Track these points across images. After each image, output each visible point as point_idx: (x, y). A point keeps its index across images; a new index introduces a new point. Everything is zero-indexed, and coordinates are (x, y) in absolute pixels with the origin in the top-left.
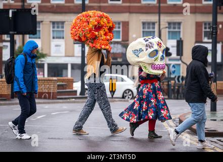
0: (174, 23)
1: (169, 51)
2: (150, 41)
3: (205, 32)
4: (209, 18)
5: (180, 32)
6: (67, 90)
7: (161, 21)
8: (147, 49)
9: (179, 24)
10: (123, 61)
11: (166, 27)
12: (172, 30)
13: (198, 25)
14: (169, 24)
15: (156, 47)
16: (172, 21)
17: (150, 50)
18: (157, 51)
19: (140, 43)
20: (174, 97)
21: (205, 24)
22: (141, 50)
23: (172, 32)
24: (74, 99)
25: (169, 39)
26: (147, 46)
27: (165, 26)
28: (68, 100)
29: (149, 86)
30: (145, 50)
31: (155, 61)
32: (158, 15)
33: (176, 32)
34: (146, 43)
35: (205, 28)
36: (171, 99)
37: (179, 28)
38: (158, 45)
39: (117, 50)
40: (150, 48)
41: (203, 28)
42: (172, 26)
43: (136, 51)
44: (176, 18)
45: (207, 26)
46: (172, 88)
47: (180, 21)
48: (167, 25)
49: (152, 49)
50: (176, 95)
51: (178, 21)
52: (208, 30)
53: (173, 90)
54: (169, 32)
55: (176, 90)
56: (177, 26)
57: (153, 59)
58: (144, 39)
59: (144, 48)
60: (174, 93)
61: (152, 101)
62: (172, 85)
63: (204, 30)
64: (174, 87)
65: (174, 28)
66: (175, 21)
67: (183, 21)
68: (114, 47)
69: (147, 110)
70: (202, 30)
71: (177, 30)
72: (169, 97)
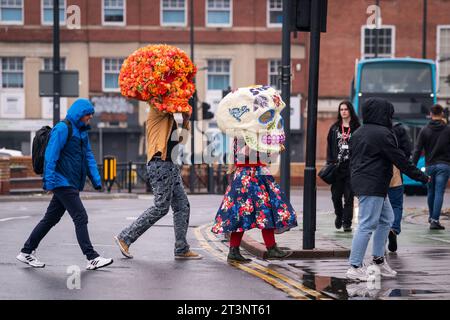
0: (219, 62)
1: (210, 110)
2: (261, 93)
3: (272, 76)
4: (276, 53)
5: (228, 76)
6: (28, 178)
7: (195, 57)
8: (256, 109)
9: (227, 62)
10: (129, 127)
11: (204, 69)
12: (214, 73)
13: (260, 65)
14: (210, 62)
15: (271, 105)
16: (215, 57)
17: (262, 110)
18: (272, 112)
19: (244, 96)
20: (219, 189)
21: (272, 63)
22: (245, 109)
23: (215, 76)
24: (40, 195)
25: (209, 88)
26: (256, 102)
27: (202, 67)
28: (30, 196)
29: (252, 172)
30: (252, 109)
31: (269, 129)
32: (189, 46)
33: (222, 76)
34: (254, 97)
35: (272, 70)
36: (214, 193)
37: (227, 70)
38: (274, 101)
39: (118, 107)
40: (261, 105)
41: (269, 69)
42: (215, 66)
43: (236, 111)
44: (221, 53)
45: (276, 67)
46: (215, 174)
47: (229, 57)
48: (206, 65)
49: (266, 109)
50: (222, 187)
51: (223, 57)
52: (276, 73)
53: (217, 178)
54: (209, 76)
55: (221, 179)
56: (223, 66)
57: (267, 125)
58: (251, 90)
59: (251, 106)
60: (218, 184)
61: (261, 196)
62: (215, 169)
63: (269, 73)
64: (218, 173)
65: (219, 70)
66: (219, 57)
67: (233, 58)
68: (113, 102)
69: (253, 214)
70: (266, 73)
71: (223, 73)
72: (209, 190)
